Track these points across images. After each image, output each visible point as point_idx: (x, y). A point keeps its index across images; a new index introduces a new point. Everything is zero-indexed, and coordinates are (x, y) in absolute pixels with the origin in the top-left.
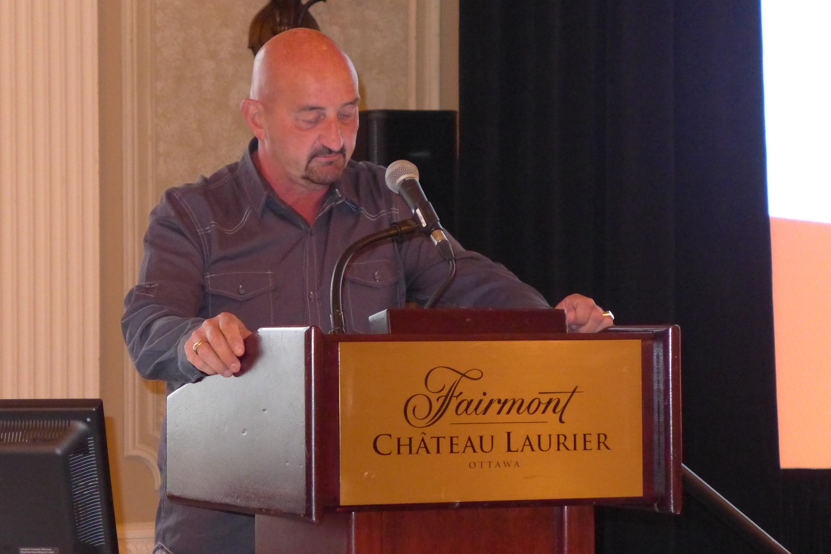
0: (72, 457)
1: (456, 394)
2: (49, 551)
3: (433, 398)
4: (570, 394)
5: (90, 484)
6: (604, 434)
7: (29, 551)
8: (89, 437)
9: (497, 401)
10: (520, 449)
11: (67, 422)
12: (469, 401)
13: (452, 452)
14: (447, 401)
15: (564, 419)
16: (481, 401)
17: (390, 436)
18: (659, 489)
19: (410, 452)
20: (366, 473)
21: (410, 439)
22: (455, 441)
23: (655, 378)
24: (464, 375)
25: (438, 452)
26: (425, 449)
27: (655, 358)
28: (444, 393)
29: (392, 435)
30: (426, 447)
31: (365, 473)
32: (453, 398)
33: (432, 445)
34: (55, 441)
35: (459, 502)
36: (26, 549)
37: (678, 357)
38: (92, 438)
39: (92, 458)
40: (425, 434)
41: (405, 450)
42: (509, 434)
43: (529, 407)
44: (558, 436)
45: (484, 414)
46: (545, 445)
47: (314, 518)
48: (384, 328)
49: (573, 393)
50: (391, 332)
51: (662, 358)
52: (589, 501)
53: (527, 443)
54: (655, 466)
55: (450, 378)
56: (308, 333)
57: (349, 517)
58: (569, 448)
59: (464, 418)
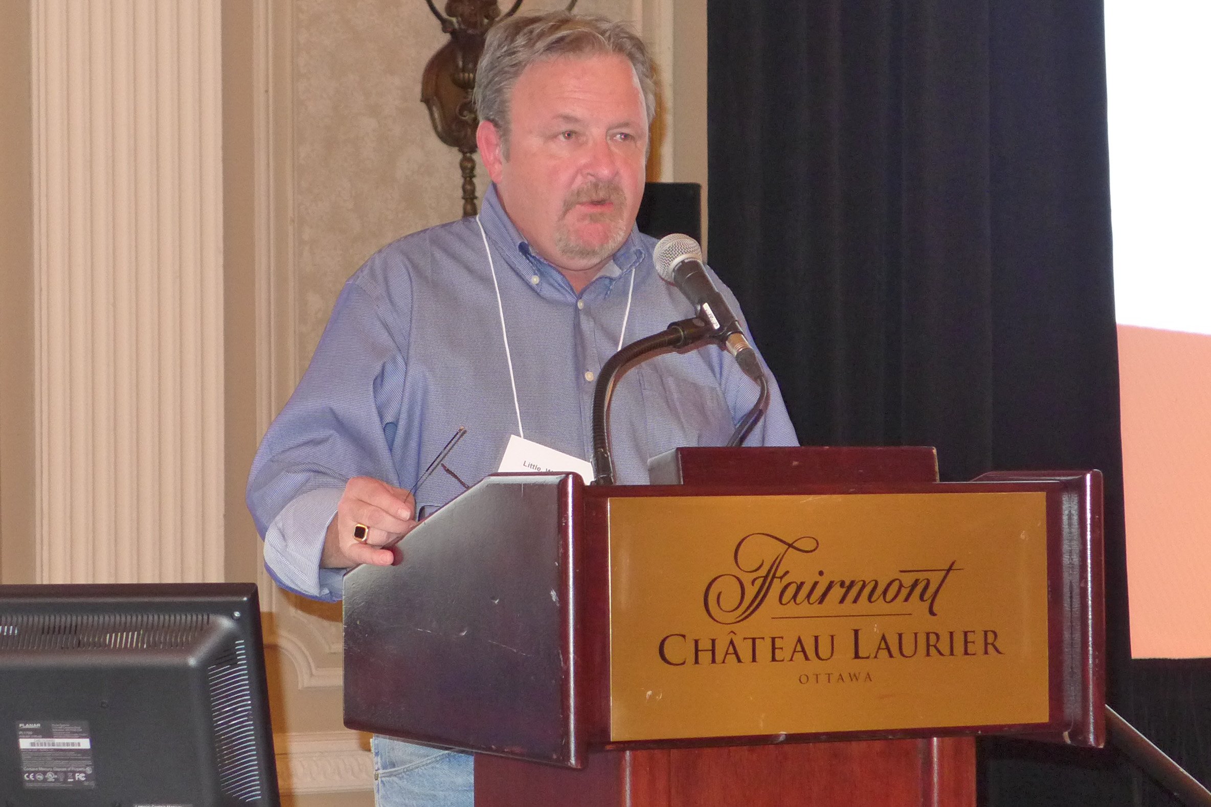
0: (213, 670)
1: (779, 574)
3: (747, 579)
4: (944, 573)
5: (239, 710)
6: (993, 632)
8: (238, 641)
9: (839, 584)
10: (873, 655)
11: (205, 617)
12: (799, 583)
13: (774, 659)
14: (767, 584)
15: (935, 609)
16: (816, 583)
17: (684, 636)
18: (1072, 709)
19: (714, 661)
20: (649, 693)
21: (713, 641)
22: (778, 643)
23: (1066, 547)
24: (790, 546)
25: (754, 660)
26: (734, 656)
27: (1065, 518)
28: (763, 572)
29: (686, 636)
30: (736, 653)
31: (648, 693)
32: (775, 580)
33: (745, 650)
34: (188, 648)
35: (785, 734)
37: (1100, 518)
38: (243, 641)
39: (242, 671)
40: (735, 634)
41: (705, 657)
42: (856, 632)
43: (885, 593)
44: (928, 634)
45: (821, 602)
46: (908, 649)
47: (573, 761)
48: (671, 477)
49: (948, 571)
50: (682, 483)
51: (1075, 518)
52: (973, 729)
53: (883, 645)
54: (1066, 676)
55: (770, 551)
56: (563, 484)
57: (622, 758)
58: (942, 651)
59: (791, 609)
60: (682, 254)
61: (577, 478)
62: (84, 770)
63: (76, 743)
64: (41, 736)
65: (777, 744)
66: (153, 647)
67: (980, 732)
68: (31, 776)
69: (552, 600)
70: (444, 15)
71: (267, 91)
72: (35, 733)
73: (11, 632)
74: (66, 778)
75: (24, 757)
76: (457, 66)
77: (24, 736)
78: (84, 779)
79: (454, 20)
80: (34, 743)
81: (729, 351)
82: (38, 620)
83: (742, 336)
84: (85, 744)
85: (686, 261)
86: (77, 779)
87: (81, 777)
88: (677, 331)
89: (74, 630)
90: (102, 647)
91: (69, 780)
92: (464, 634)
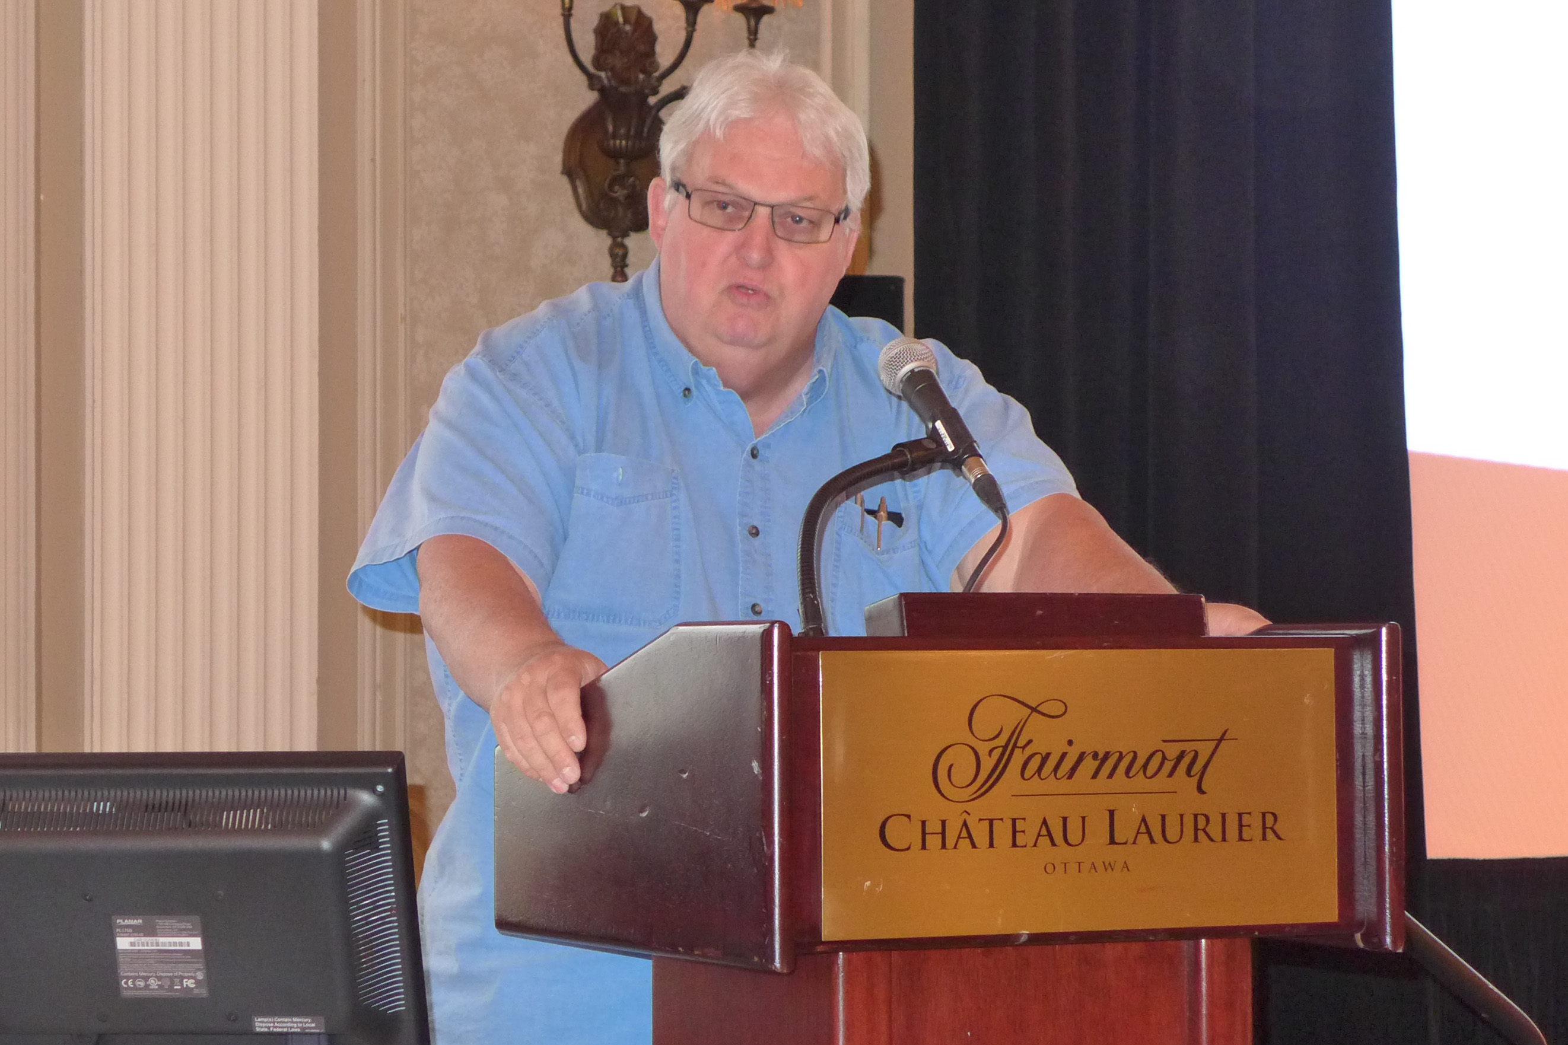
0: (351, 854)
1: (1022, 742)
2: (306, 1023)
3: (983, 749)
4: (1214, 743)
5: (381, 903)
6: (1273, 814)
7: (270, 1023)
8: (380, 820)
9: (1091, 756)
10: (1131, 840)
11: (342, 792)
12: (1044, 755)
13: (1014, 845)
14: (1006, 757)
15: (1204, 787)
16: (1064, 755)
17: (909, 817)
18: (1365, 908)
19: (944, 846)
20: (868, 883)
21: (943, 823)
22: (1020, 826)
23: (1357, 715)
24: (1034, 710)
25: (991, 845)
26: (968, 840)
27: (1357, 679)
28: (1001, 741)
29: (911, 817)
30: (970, 837)
31: (866, 883)
32: (1016, 750)
33: (980, 833)
34: (319, 829)
35: (1027, 934)
36: (265, 1020)
37: (1399, 679)
38: (386, 821)
39: (386, 856)
40: (969, 814)
41: (933, 841)
42: (1112, 813)
43: (1145, 766)
44: (1196, 816)
45: (1070, 777)
46: (1172, 833)
47: (777, 963)
48: (894, 628)
49: (1220, 741)
50: (906, 635)
51: (1369, 679)
52: (1249, 929)
53: (1143, 829)
54: (1359, 868)
55: (1011, 715)
56: (767, 635)
57: (833, 963)
58: (1214, 839)
59: (1035, 785)
60: (912, 361)
61: (785, 628)
62: (194, 975)
63: (185, 943)
64: (142, 934)
65: (1020, 945)
66: (280, 828)
67: (1256, 933)
68: (130, 983)
69: (754, 773)
70: (591, 69)
71: (373, 160)
72: (136, 931)
73: (108, 809)
74: (172, 984)
75: (121, 959)
76: (606, 131)
77: (121, 934)
78: (193, 986)
79: (603, 74)
80: (134, 943)
81: (965, 477)
82: (140, 794)
83: (981, 459)
84: (196, 943)
85: (916, 370)
86: (185, 986)
87: (190, 983)
88: (902, 453)
89: (184, 808)
90: (216, 829)
91: (175, 987)
92: (644, 815)
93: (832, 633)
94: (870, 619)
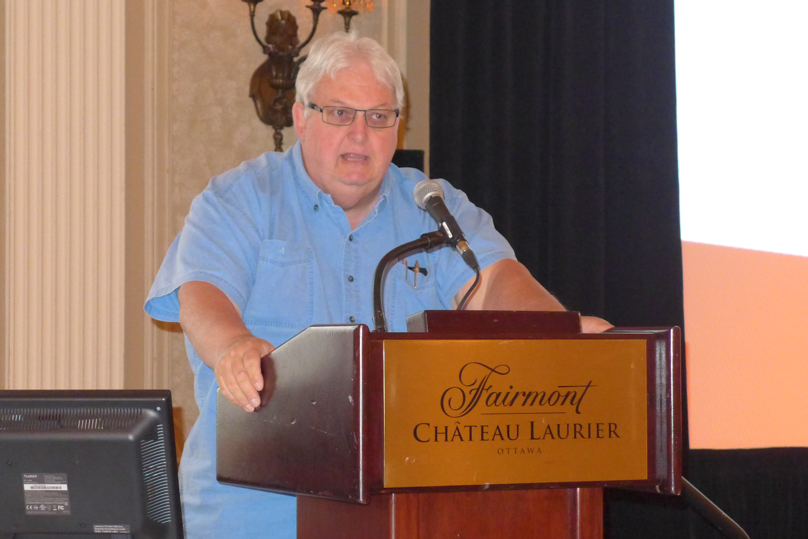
0: (144, 442)
1: (486, 388)
2: (120, 528)
3: (467, 390)
4: (585, 388)
5: (158, 467)
6: (614, 424)
7: (102, 528)
8: (158, 425)
9: (521, 394)
10: (542, 437)
11: (139, 410)
12: (498, 393)
13: (482, 439)
14: (479, 394)
15: (580, 410)
16: (508, 393)
17: (428, 424)
18: (661, 472)
19: (446, 440)
20: (407, 458)
21: (446, 428)
22: (485, 429)
23: (658, 373)
24: (493, 370)
25: (471, 439)
26: (459, 437)
27: (658, 355)
28: (476, 386)
29: (430, 425)
30: (460, 435)
32: (484, 390)
33: (465, 433)
34: (128, 430)
35: (489, 485)
36: (100, 526)
37: (679, 355)
38: (162, 425)
39: (161, 444)
40: (459, 423)
41: (441, 437)
42: (532, 423)
43: (549, 399)
44: (575, 425)
45: (511, 405)
46: (563, 433)
47: (361, 499)
48: (421, 328)
49: (588, 387)
50: (428, 332)
51: (664, 355)
52: (601, 483)
53: (548, 432)
54: (658, 452)
55: (479, 373)
56: (357, 331)
57: (390, 498)
58: (584, 436)
59: (493, 409)
60: (431, 191)
61: (366, 328)
62: (63, 503)
63: (59, 487)
64: (37, 483)
65: (484, 490)
66: (107, 429)
67: (606, 485)
68: (31, 507)
69: (350, 401)
70: (265, 43)
71: (153, 89)
72: (34, 481)
73: (19, 419)
74: (52, 508)
75: (26, 495)
76: (272, 75)
77: (26, 483)
78: (63, 509)
79: (270, 46)
80: (33, 487)
81: (458, 251)
82: (36, 411)
83: (466, 242)
84: (64, 487)
85: (433, 196)
86: (59, 509)
87: (61, 508)
88: (426, 239)
89: (58, 418)
90: (75, 429)
91: (54, 510)
92: (293, 423)
93: (390, 331)
94: (409, 324)
